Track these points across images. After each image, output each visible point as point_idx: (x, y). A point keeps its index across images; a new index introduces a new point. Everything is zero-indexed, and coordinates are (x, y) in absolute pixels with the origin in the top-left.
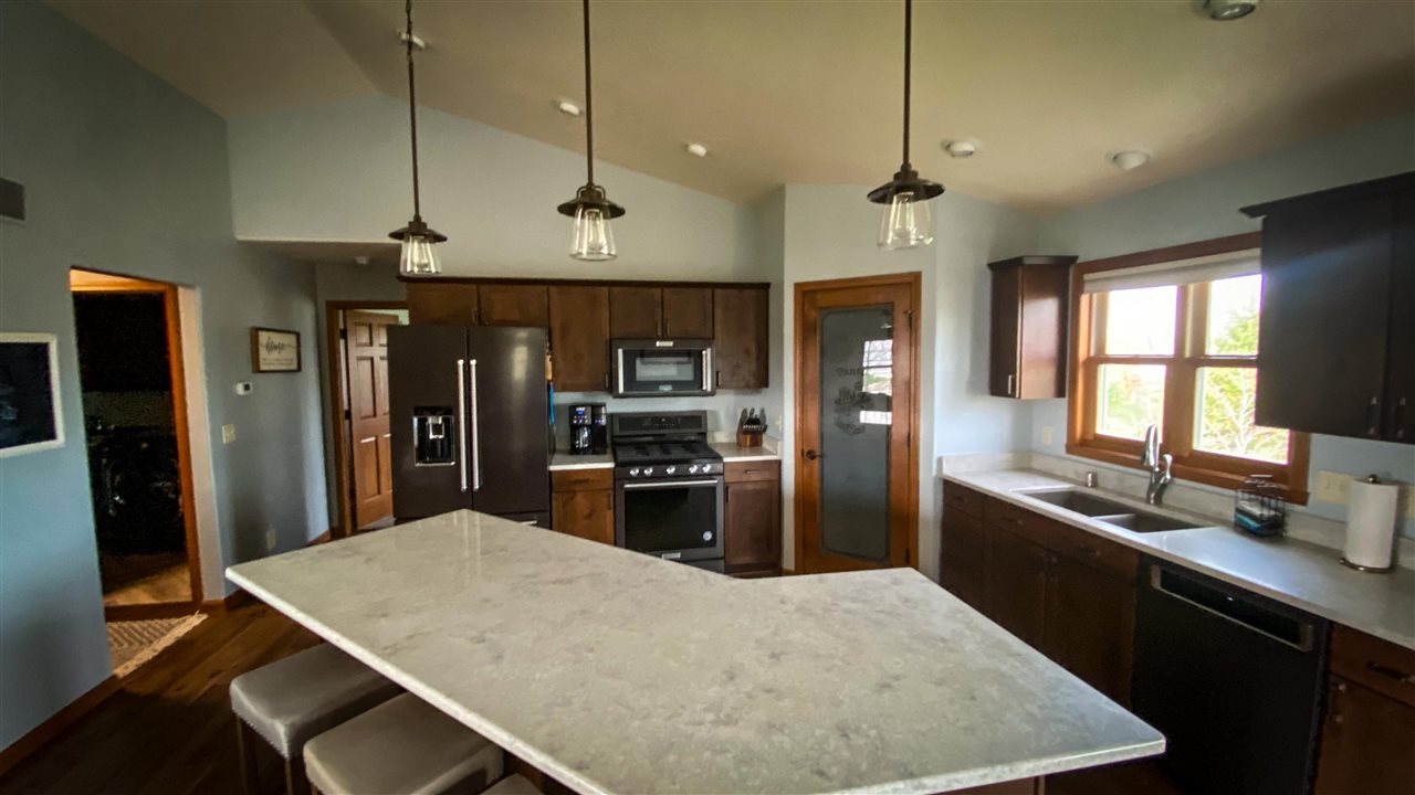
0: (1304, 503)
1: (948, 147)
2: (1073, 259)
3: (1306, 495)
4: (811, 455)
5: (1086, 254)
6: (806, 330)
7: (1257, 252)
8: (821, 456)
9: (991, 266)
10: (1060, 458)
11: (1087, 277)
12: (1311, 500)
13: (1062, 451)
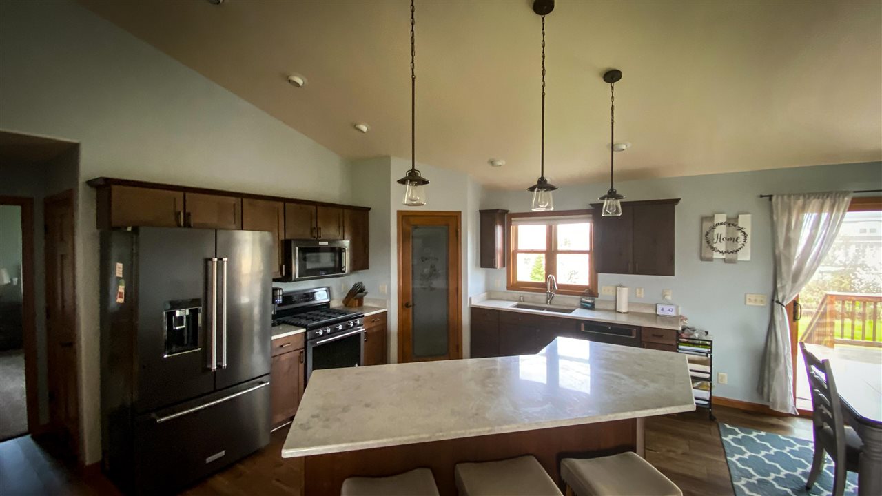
0: (598, 297)
1: (492, 163)
2: (507, 211)
3: (598, 294)
4: (407, 306)
5: (512, 210)
6: (404, 237)
7: (591, 216)
8: (413, 305)
9: (480, 211)
10: (505, 292)
11: (513, 219)
12: (599, 296)
13: (505, 289)
